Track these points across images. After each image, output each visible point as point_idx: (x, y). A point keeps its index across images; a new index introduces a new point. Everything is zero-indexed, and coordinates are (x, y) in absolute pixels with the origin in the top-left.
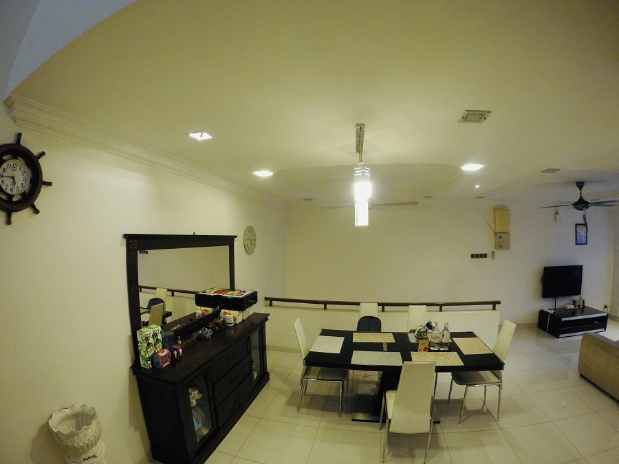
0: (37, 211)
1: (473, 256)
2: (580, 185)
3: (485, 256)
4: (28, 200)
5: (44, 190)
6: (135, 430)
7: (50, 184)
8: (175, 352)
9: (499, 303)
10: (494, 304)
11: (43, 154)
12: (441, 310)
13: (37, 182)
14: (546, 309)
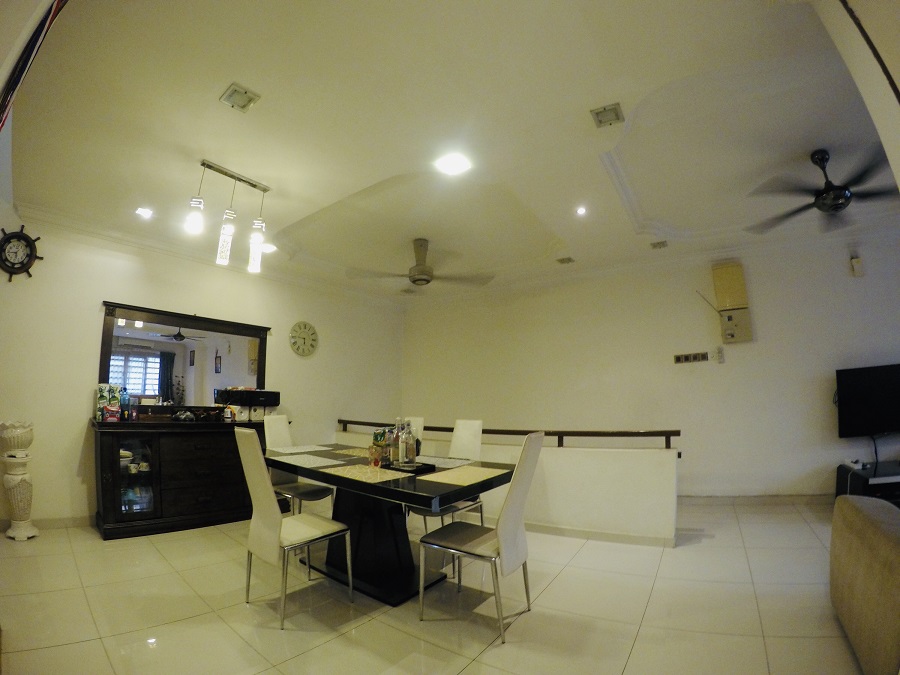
0: (30, 276)
1: (678, 359)
2: (820, 157)
3: (704, 357)
4: (24, 268)
5: (37, 263)
6: (83, 482)
7: (42, 258)
8: (126, 412)
9: (677, 433)
10: (668, 435)
11: (39, 239)
12: (560, 444)
13: (32, 256)
14: (848, 462)
